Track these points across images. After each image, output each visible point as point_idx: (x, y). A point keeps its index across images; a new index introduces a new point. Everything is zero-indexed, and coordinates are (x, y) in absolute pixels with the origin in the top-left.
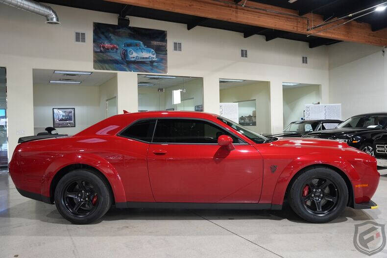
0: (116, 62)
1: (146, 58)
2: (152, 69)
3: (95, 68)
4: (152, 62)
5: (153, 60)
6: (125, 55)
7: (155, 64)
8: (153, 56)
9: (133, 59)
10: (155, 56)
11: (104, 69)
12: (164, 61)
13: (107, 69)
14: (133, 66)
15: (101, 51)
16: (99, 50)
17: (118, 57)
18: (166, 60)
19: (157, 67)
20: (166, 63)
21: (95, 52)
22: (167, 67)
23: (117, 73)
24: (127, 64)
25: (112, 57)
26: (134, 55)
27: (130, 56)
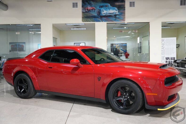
0: (94, 17)
1: (112, 13)
2: (115, 20)
3: (83, 21)
4: (115, 15)
5: (116, 14)
6: (99, 12)
7: (117, 16)
8: (116, 12)
9: (104, 15)
10: (117, 12)
11: (88, 22)
12: (123, 14)
13: (89, 21)
14: (104, 18)
15: (86, 12)
16: (85, 11)
17: (95, 14)
18: (124, 13)
19: (118, 18)
20: (124, 15)
21: (83, 12)
22: (125, 18)
23: (95, 23)
24: (100, 17)
25: (92, 14)
26: (105, 12)
27: (103, 13)
